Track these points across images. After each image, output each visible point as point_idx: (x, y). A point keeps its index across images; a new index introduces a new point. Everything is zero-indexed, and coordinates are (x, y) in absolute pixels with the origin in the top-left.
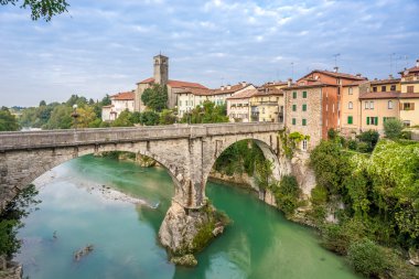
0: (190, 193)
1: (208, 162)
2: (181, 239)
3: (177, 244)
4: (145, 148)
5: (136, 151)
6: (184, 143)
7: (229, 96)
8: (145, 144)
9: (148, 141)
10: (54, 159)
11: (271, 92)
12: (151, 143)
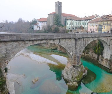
0: (75, 60)
1: (82, 48)
2: (72, 76)
3: (70, 78)
4: (58, 42)
5: (55, 43)
6: (73, 40)
7: (89, 21)
8: (59, 40)
9: (60, 39)
10: (25, 45)
11: (108, 20)
12: (61, 40)
